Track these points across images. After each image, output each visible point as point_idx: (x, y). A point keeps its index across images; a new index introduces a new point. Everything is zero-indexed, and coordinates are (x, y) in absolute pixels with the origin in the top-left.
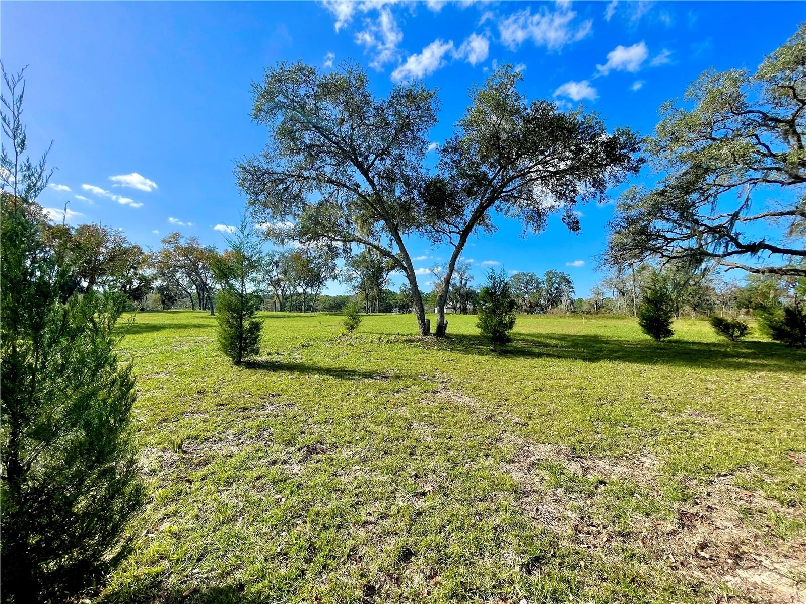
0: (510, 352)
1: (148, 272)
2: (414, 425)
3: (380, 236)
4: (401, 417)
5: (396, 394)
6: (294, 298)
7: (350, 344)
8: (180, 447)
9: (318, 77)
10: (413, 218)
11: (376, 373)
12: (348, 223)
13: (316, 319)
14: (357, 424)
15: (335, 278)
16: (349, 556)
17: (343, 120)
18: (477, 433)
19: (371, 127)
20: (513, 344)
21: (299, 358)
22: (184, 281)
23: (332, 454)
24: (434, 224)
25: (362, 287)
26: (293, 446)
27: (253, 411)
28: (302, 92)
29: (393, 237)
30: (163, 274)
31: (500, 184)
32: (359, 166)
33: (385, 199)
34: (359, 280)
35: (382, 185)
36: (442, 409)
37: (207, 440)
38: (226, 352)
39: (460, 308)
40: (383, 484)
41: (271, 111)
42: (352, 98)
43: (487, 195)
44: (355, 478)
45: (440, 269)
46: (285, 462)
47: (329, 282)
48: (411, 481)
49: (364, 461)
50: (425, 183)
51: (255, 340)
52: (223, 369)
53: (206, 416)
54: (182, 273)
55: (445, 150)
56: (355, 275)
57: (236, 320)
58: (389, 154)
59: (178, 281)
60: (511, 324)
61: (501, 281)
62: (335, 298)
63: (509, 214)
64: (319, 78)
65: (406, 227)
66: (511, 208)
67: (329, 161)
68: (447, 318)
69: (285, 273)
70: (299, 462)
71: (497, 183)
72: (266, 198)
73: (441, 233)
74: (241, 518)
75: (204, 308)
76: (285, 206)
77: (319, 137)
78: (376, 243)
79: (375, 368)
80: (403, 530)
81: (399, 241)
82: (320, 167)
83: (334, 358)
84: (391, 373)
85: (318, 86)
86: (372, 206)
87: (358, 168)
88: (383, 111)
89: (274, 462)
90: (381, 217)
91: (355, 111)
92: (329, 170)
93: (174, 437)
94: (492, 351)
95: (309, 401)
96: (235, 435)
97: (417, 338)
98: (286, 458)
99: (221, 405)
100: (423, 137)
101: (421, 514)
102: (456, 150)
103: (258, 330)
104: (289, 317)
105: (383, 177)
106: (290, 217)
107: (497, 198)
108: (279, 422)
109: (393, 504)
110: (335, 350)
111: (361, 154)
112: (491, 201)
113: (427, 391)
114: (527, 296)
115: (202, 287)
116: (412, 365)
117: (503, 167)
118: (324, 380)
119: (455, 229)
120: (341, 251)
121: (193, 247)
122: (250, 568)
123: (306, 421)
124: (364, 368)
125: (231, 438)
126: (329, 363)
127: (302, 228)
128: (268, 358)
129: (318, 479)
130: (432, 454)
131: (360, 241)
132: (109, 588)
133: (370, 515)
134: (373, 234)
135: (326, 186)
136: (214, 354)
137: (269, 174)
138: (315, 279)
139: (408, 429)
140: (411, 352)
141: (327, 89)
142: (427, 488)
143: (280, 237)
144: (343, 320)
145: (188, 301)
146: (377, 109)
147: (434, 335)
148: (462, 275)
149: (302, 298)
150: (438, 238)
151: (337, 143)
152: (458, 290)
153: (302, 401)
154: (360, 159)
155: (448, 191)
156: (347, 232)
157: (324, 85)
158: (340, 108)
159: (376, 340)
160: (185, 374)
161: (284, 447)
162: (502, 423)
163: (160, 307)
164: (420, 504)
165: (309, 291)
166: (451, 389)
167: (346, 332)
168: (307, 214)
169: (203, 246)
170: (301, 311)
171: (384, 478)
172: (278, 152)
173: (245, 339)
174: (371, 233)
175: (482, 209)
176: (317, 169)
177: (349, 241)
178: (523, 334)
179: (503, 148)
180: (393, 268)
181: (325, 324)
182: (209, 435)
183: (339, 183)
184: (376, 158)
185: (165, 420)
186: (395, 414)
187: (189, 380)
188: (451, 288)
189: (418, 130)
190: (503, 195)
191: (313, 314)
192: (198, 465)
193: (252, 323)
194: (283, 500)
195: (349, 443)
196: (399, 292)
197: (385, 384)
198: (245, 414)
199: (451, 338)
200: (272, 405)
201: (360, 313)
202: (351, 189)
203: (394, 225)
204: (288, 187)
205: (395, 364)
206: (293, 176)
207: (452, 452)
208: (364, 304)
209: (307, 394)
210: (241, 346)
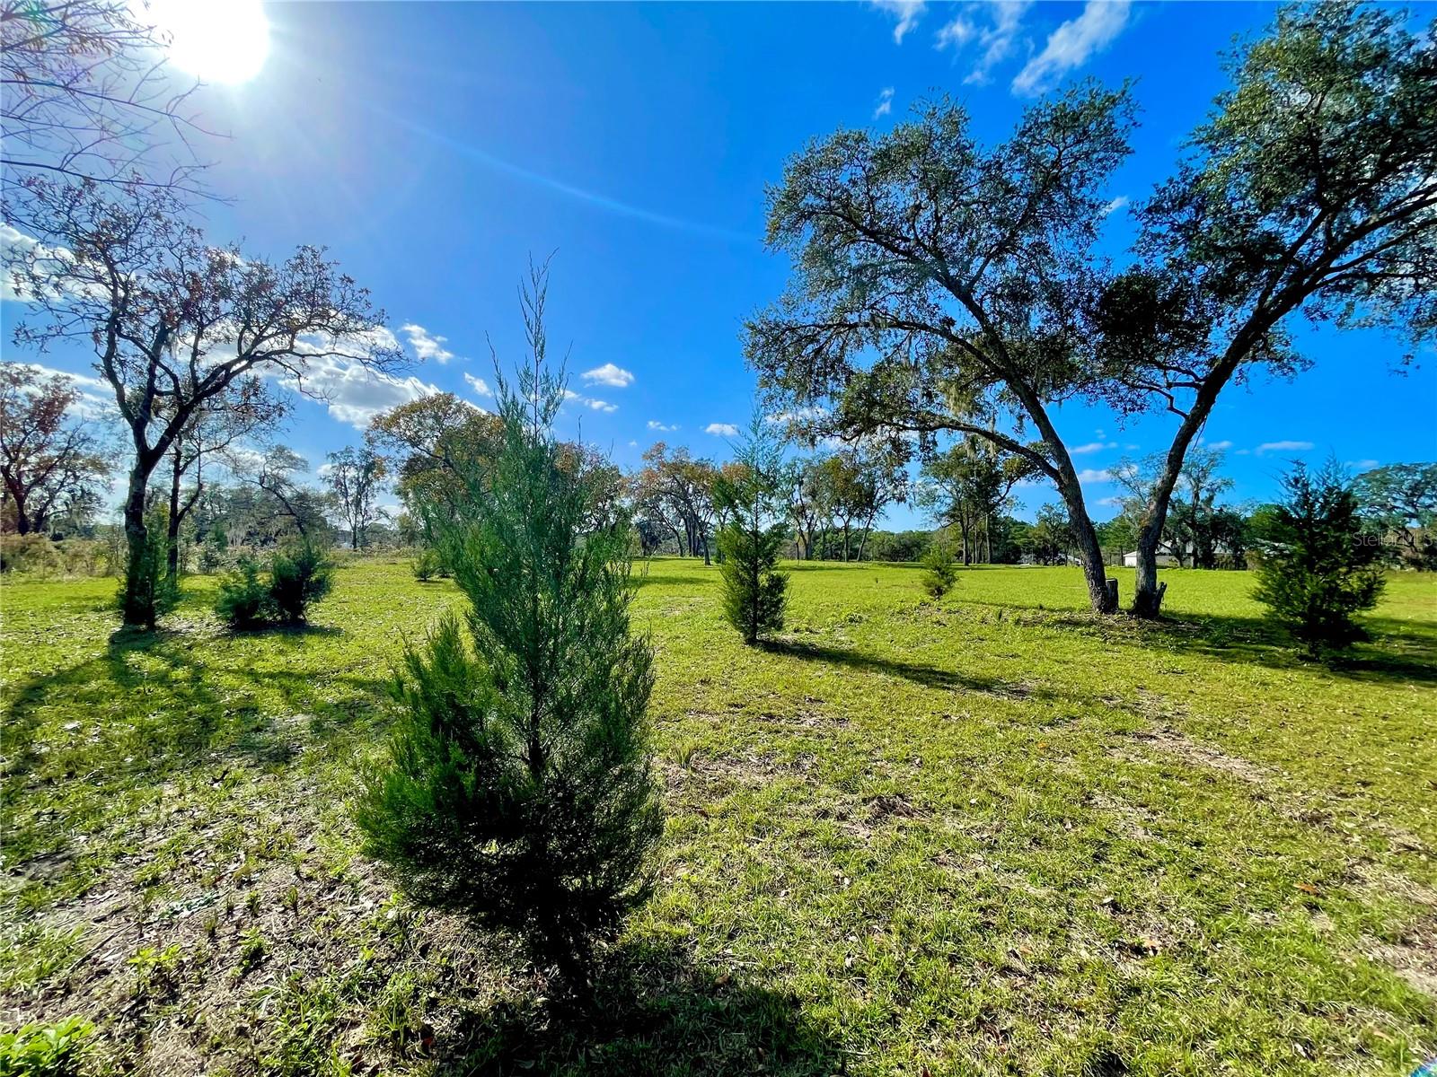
0: (1367, 666)
1: (626, 502)
2: (1098, 798)
3: (995, 412)
4: (1063, 777)
5: (1047, 729)
6: (828, 536)
7: (938, 622)
8: (687, 761)
9: (871, 144)
10: (1073, 368)
11: (997, 682)
12: (929, 395)
13: (868, 573)
14: (969, 775)
15: (901, 499)
16: (979, 1020)
17: (918, 207)
18: (1278, 848)
19: (975, 206)
20: (1376, 646)
21: (845, 640)
22: (670, 514)
23: (926, 822)
24: (1126, 372)
25: (955, 514)
26: (853, 792)
27: (783, 722)
28: (843, 179)
29: (1025, 411)
30: (644, 505)
31: (1320, 252)
32: (952, 284)
33: (1007, 338)
34: (948, 501)
35: (1000, 313)
36: (1165, 775)
37: (721, 757)
38: (734, 622)
39: (1194, 553)
40: (1038, 902)
41: (793, 227)
42: (936, 162)
43: (1280, 286)
44: (977, 875)
45: (1135, 468)
46: (842, 817)
47: (891, 507)
48: (1106, 913)
49: (991, 848)
50: (1102, 290)
51: (777, 605)
52: (730, 650)
53: (716, 720)
54: (667, 501)
55: (1155, 209)
56: (940, 492)
57: (749, 574)
58: (1014, 248)
59: (661, 514)
60: (1368, 596)
61: (1330, 490)
62: (901, 536)
63: (1351, 321)
64: (875, 144)
65: (1055, 387)
66: (1359, 305)
67: (892, 287)
68: (1161, 576)
69: (813, 494)
70: (867, 822)
71: (1312, 251)
72: (787, 371)
73: (1143, 392)
74: (784, 892)
75: (696, 554)
76: (817, 381)
77: (875, 249)
78: (987, 427)
79: (995, 673)
80: (1096, 1011)
81: (1041, 418)
82: (876, 303)
83: (909, 646)
84: (1030, 684)
85: (873, 159)
86: (979, 355)
87: (949, 288)
88: (1000, 168)
89: (825, 814)
90: (999, 374)
91: (943, 184)
92: (892, 304)
93: (678, 745)
94: (1302, 658)
95: (872, 718)
96: (759, 756)
97: (1085, 617)
98: (844, 810)
99: (736, 706)
100: (1094, 197)
101: (1137, 991)
102: (1181, 202)
103: (781, 591)
104: (821, 569)
105: (1000, 296)
106: (825, 399)
107: (1311, 287)
108: (826, 747)
109: (1066, 951)
110: (910, 631)
111: (955, 261)
112: (1292, 297)
113: (1122, 732)
114: (1414, 524)
115: (694, 522)
116: (1080, 674)
117: (1329, 210)
118: (895, 684)
119: (1183, 378)
120: (916, 448)
121: (682, 462)
122: (805, 977)
123: (871, 754)
124: (971, 669)
125: (754, 760)
126: (899, 654)
127: (846, 414)
128: (796, 636)
129: (903, 859)
130: (1151, 869)
131: (955, 426)
132: (625, 936)
133: (1017, 956)
134: (980, 410)
135: (889, 334)
136: (715, 625)
137: (793, 330)
138: (865, 502)
139: (1084, 805)
140: (1073, 645)
141: (887, 161)
142: (1147, 940)
143: (808, 434)
144: (921, 577)
145: (674, 544)
146: (986, 168)
147: (1130, 612)
148: (1198, 480)
149: (842, 535)
150: (1134, 402)
151: (908, 253)
152: (1187, 515)
153: (860, 716)
154: (953, 272)
155: (1160, 296)
156: (928, 413)
157: (884, 155)
158: (913, 187)
159: (992, 619)
160: (681, 652)
161: (839, 792)
162: (1357, 839)
163: (640, 553)
164: (1131, 969)
165: (855, 524)
166: (1187, 735)
167: (927, 598)
168: (853, 389)
169: (693, 460)
170: (841, 559)
171: (1042, 893)
172: (806, 292)
173: (762, 603)
174: (976, 409)
175: (1262, 320)
176: (872, 307)
177: (932, 429)
178: (1405, 623)
179: (1332, 163)
180: (1021, 473)
181: (886, 583)
182: (723, 750)
183: (914, 324)
184: (986, 263)
185: (664, 718)
186: (1050, 769)
187: (687, 662)
188: (1169, 512)
189: (1081, 185)
190: (1329, 277)
191: (862, 564)
192: (713, 792)
193: (772, 578)
194: (847, 881)
195: (957, 807)
196: (1035, 522)
197: (1020, 706)
198: (771, 724)
199: (1175, 622)
200: (811, 716)
201: (955, 565)
202: (935, 331)
203: (1027, 387)
204: (821, 348)
205: (1040, 668)
206: (830, 326)
207: (1206, 878)
208: (959, 545)
209: (867, 706)
210: (755, 614)
